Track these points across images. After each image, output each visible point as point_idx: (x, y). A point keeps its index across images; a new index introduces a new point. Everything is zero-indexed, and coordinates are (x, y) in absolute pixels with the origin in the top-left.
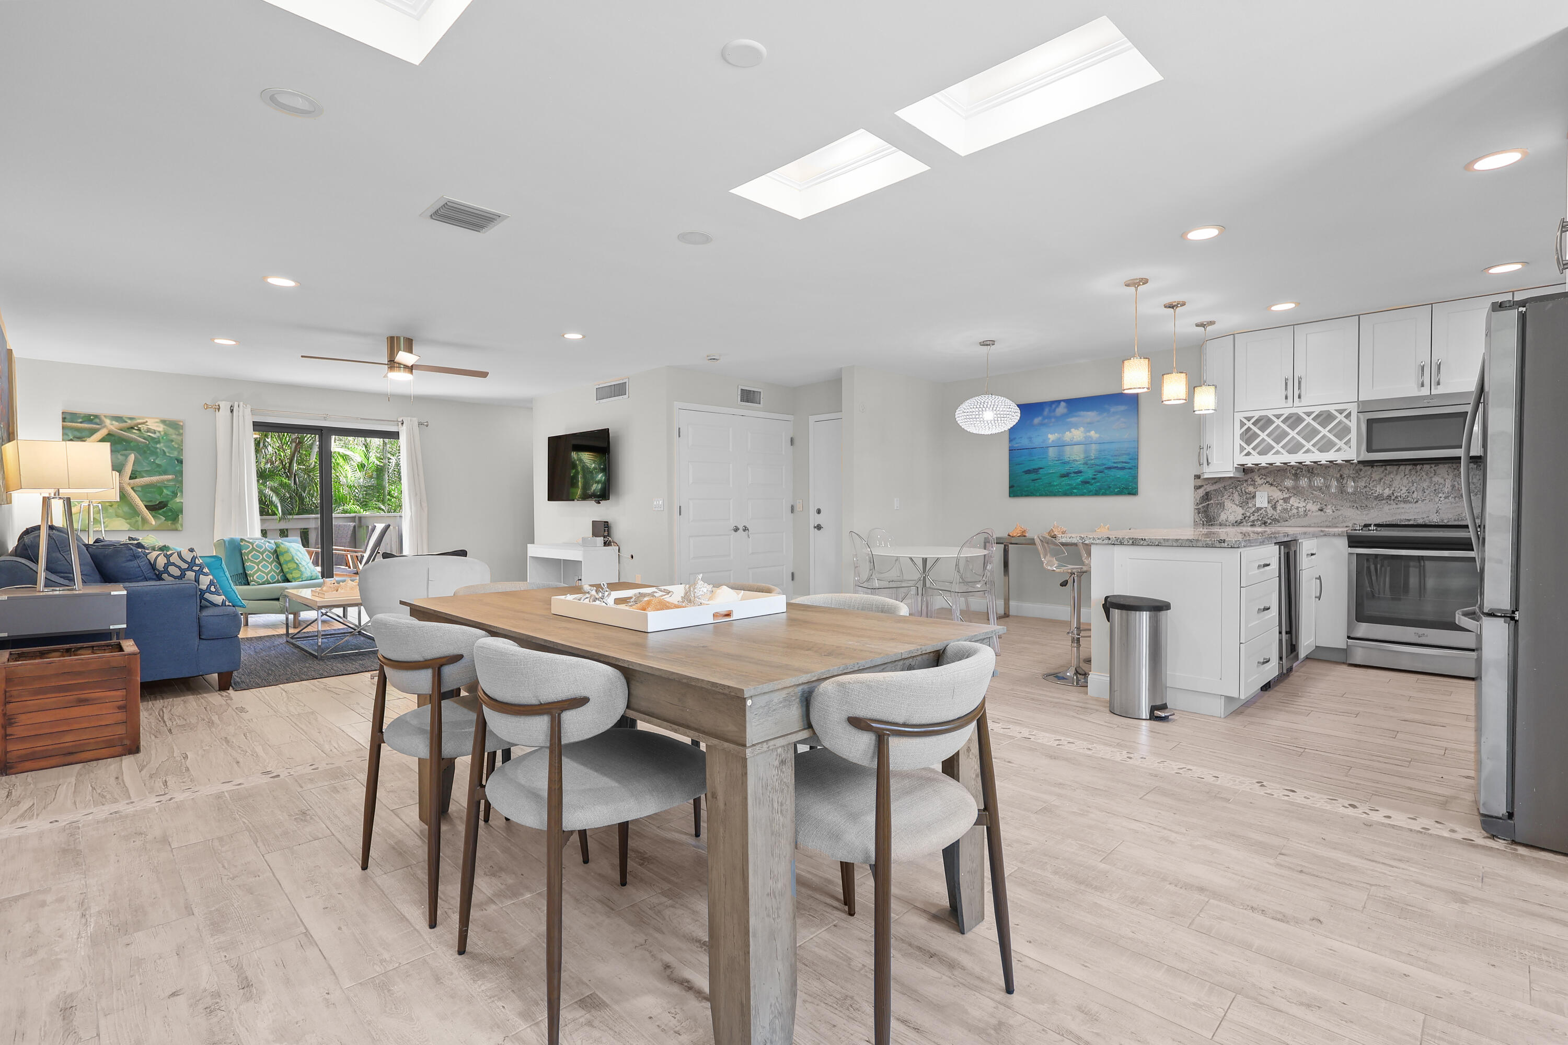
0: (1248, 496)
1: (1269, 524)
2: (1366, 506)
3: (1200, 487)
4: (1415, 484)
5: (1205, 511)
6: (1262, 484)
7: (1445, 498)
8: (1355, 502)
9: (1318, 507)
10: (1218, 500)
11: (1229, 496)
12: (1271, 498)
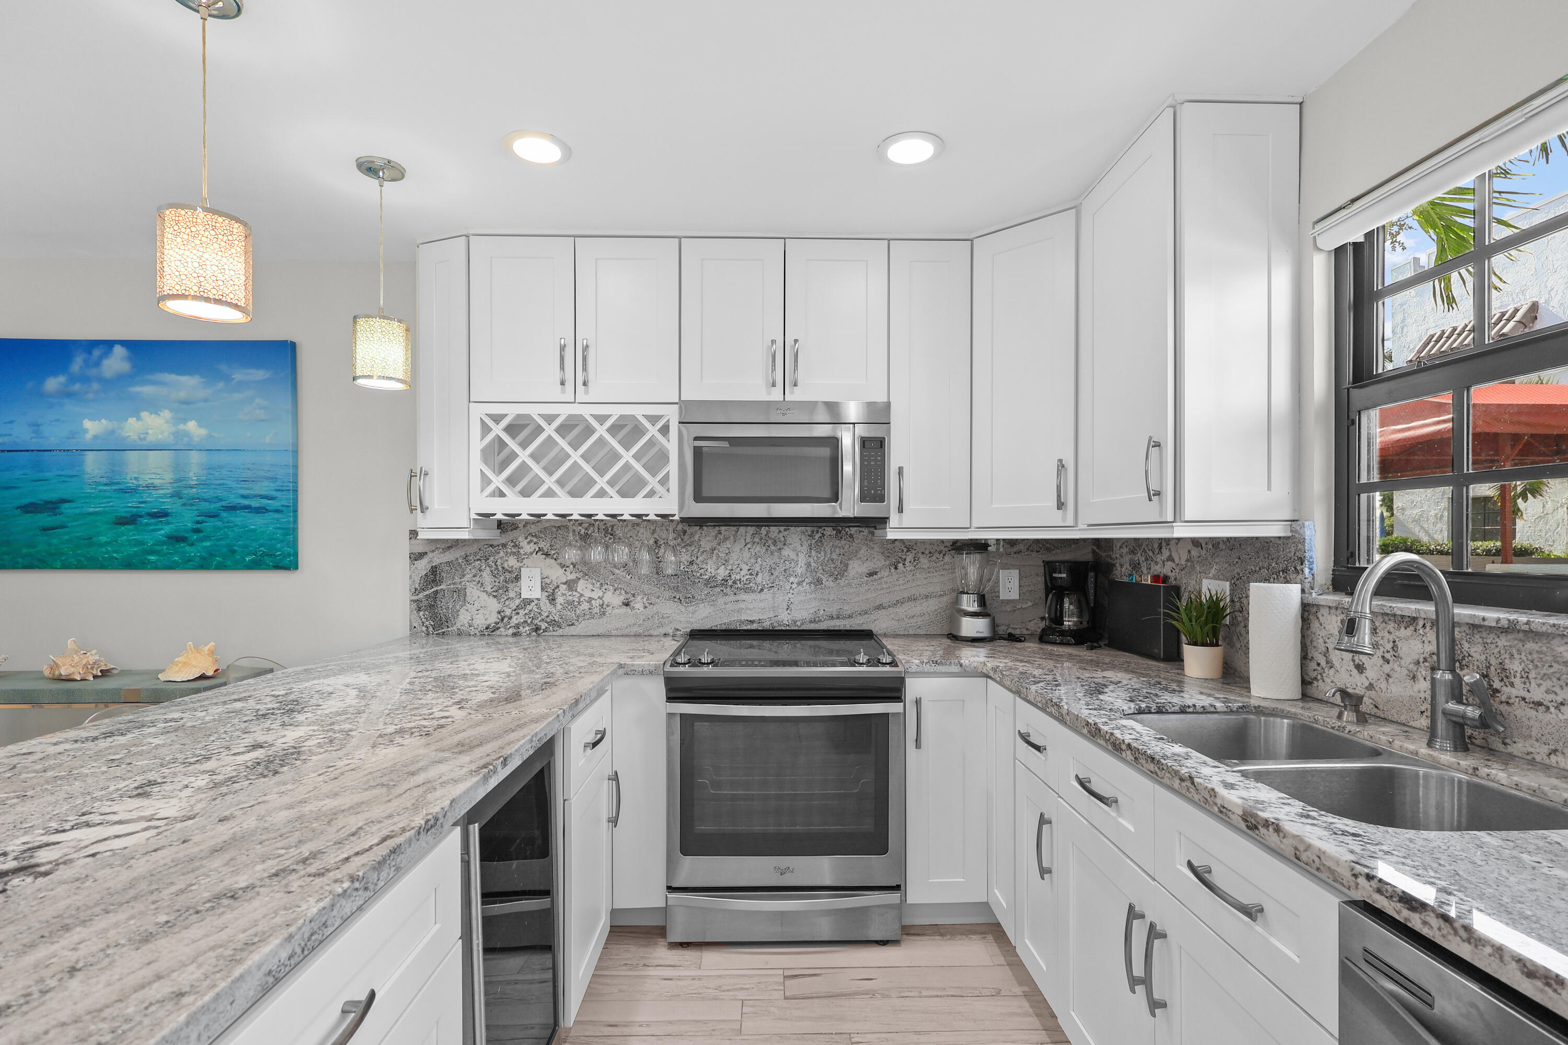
0: (508, 575)
1: (545, 631)
2: (693, 598)
3: (421, 555)
4: (759, 560)
5: (431, 606)
6: (532, 553)
7: (799, 584)
8: (678, 591)
9: (622, 598)
10: (454, 584)
11: (474, 576)
12: (548, 581)
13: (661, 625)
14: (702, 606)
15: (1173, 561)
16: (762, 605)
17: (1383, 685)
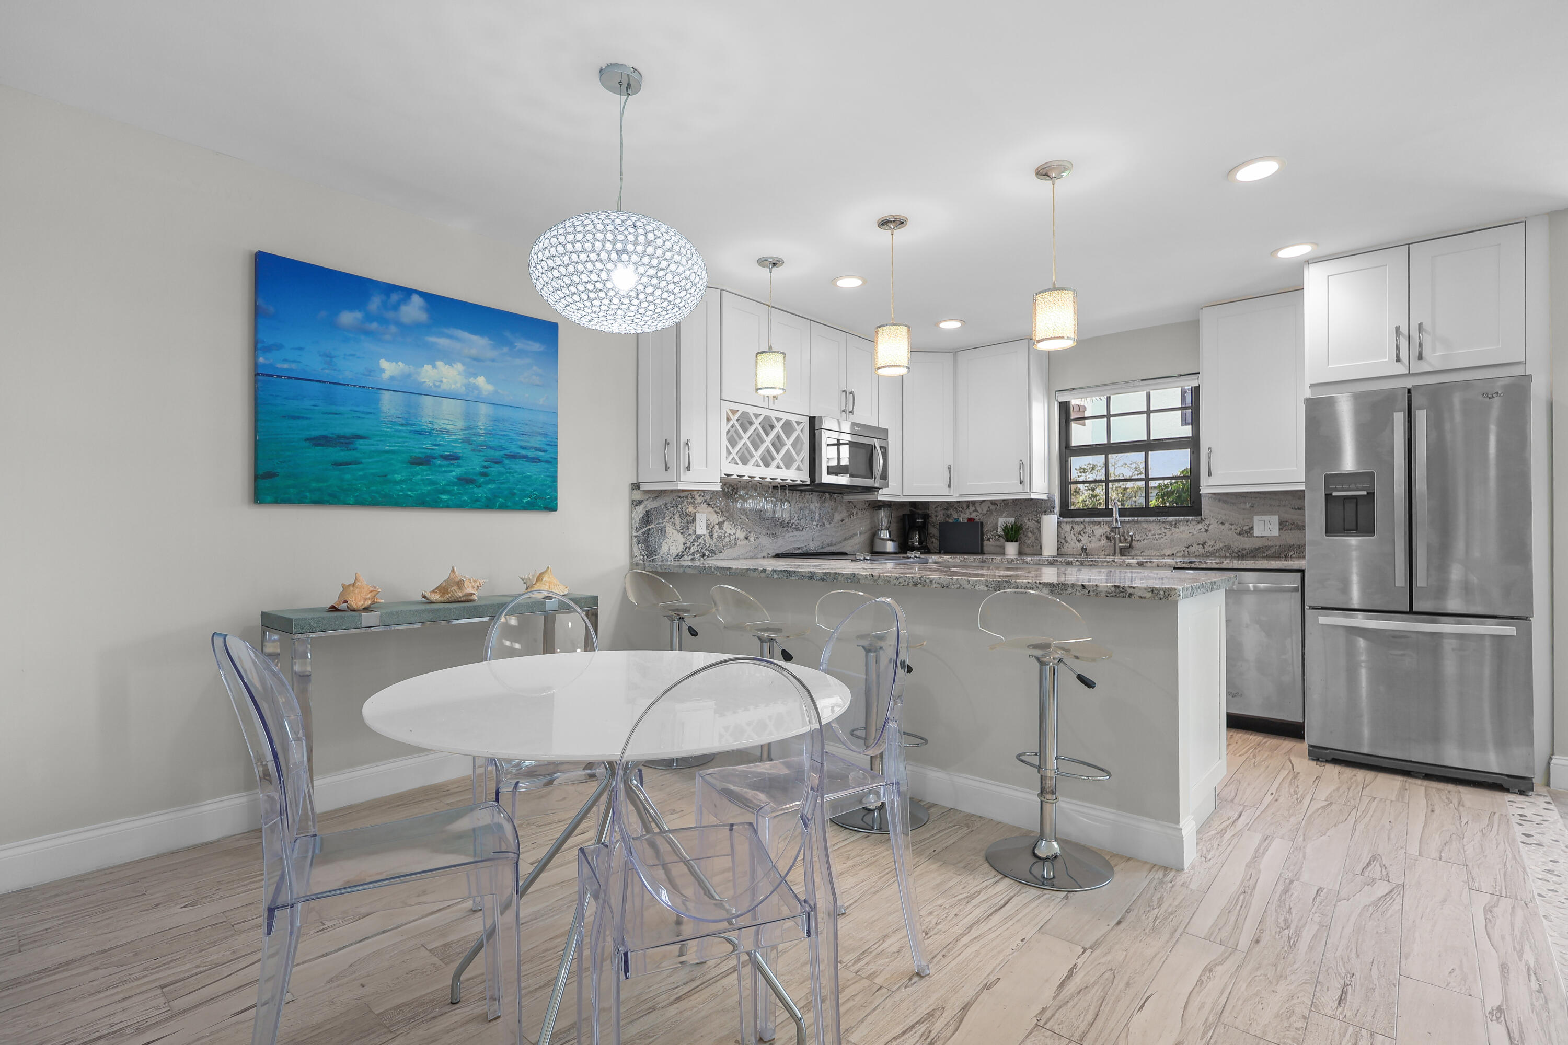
0: (689, 518)
1: (707, 557)
3: (640, 502)
4: (801, 511)
5: (645, 540)
7: (817, 526)
8: (769, 530)
9: (744, 534)
10: (659, 524)
11: (670, 518)
12: (709, 522)
13: (762, 551)
14: (779, 539)
15: (978, 512)
16: (803, 538)
17: (1088, 545)
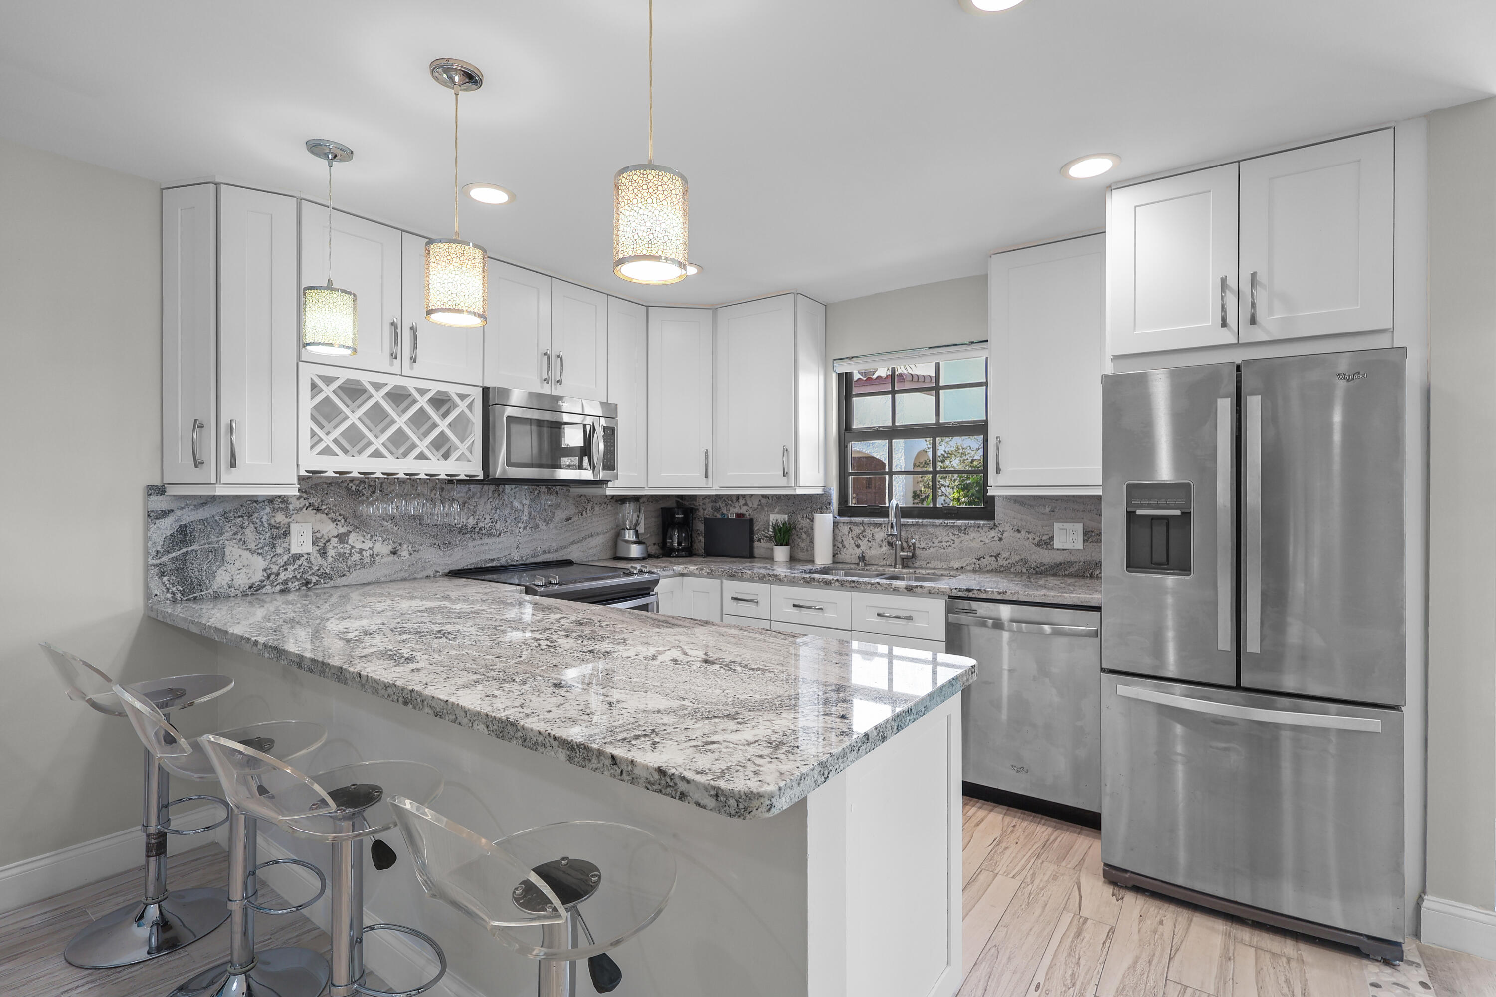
0: (275, 532)
1: (315, 584)
2: (450, 544)
3: (165, 514)
4: (498, 511)
5: (178, 569)
6: (301, 509)
7: (525, 528)
8: (437, 538)
9: (390, 547)
10: (209, 544)
11: (235, 534)
12: (319, 535)
13: (424, 569)
14: (456, 550)
16: (500, 546)
